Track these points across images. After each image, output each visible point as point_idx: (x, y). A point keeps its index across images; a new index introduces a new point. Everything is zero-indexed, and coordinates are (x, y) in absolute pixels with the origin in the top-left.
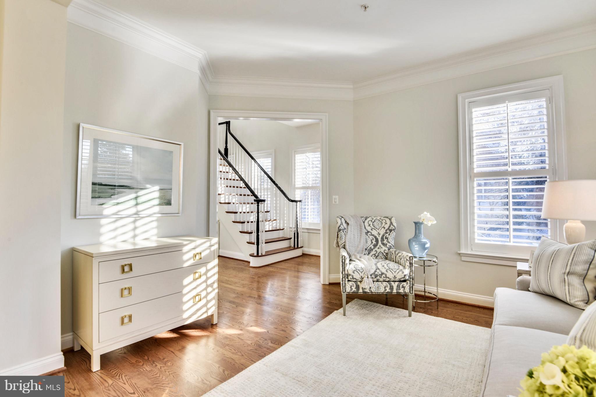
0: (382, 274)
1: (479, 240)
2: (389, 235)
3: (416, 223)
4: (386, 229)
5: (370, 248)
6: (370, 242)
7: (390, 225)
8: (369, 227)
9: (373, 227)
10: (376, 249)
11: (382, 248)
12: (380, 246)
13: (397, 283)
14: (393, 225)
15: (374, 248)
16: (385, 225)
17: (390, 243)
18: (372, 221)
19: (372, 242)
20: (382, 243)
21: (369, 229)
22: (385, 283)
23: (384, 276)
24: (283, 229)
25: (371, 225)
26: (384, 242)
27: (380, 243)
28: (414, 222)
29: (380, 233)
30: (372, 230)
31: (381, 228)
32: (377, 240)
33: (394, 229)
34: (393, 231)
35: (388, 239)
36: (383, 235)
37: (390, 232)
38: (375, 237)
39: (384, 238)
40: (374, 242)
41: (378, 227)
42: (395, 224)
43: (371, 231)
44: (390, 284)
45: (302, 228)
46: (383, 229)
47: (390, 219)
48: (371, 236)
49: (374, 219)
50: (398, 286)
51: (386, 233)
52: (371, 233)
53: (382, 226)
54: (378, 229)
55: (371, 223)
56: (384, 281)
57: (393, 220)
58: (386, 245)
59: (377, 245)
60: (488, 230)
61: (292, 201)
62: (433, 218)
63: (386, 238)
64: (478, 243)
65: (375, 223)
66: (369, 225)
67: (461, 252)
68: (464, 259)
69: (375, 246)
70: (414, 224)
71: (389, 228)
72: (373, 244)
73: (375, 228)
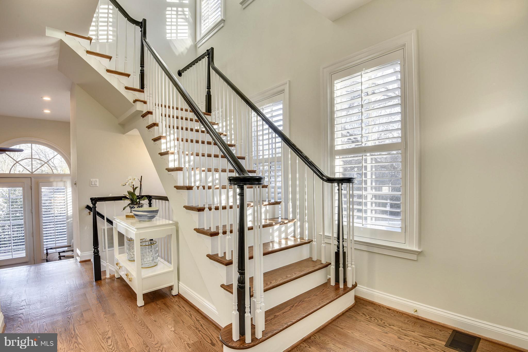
24: (309, 242)
45: (355, 241)
61: (331, 180)
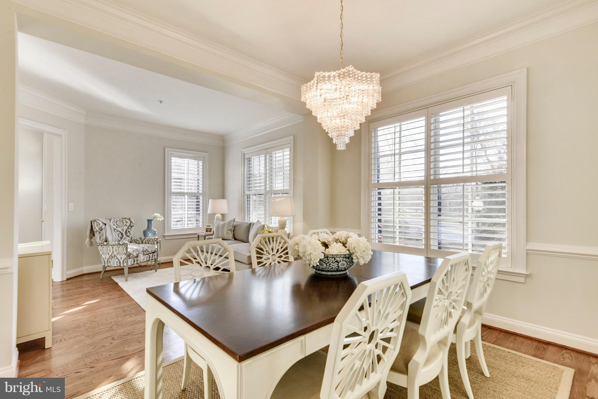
0: (147, 250)
1: (173, 227)
2: (131, 229)
3: (148, 220)
4: (128, 226)
5: (118, 240)
6: (118, 236)
7: (131, 223)
8: (114, 226)
9: (117, 226)
10: (123, 240)
11: (126, 238)
12: (125, 237)
13: (152, 254)
14: (132, 223)
15: (121, 240)
16: (126, 223)
17: (131, 235)
18: (115, 222)
19: (119, 236)
20: (126, 236)
21: (115, 227)
22: (147, 255)
23: (147, 251)
25: (115, 225)
26: (128, 235)
27: (124, 235)
28: (147, 220)
29: (123, 229)
30: (116, 227)
31: (123, 226)
32: (122, 234)
33: (133, 226)
34: (133, 227)
35: (130, 232)
36: (126, 230)
37: (131, 228)
38: (120, 232)
39: (127, 232)
40: (120, 236)
41: (121, 225)
42: (133, 222)
43: (116, 229)
44: (149, 255)
46: (125, 226)
47: (129, 219)
48: (117, 232)
49: (116, 221)
50: (152, 256)
51: (128, 228)
52: (117, 230)
53: (124, 224)
54: (122, 227)
55: (115, 223)
56: (146, 254)
57: (132, 220)
58: (129, 236)
59: (123, 237)
60: (176, 222)
62: (162, 216)
63: (129, 232)
64: (172, 229)
65: (117, 223)
66: (114, 225)
67: (165, 235)
68: (166, 238)
69: (121, 238)
70: (147, 221)
71: (130, 225)
72: (120, 237)
73: (118, 226)
